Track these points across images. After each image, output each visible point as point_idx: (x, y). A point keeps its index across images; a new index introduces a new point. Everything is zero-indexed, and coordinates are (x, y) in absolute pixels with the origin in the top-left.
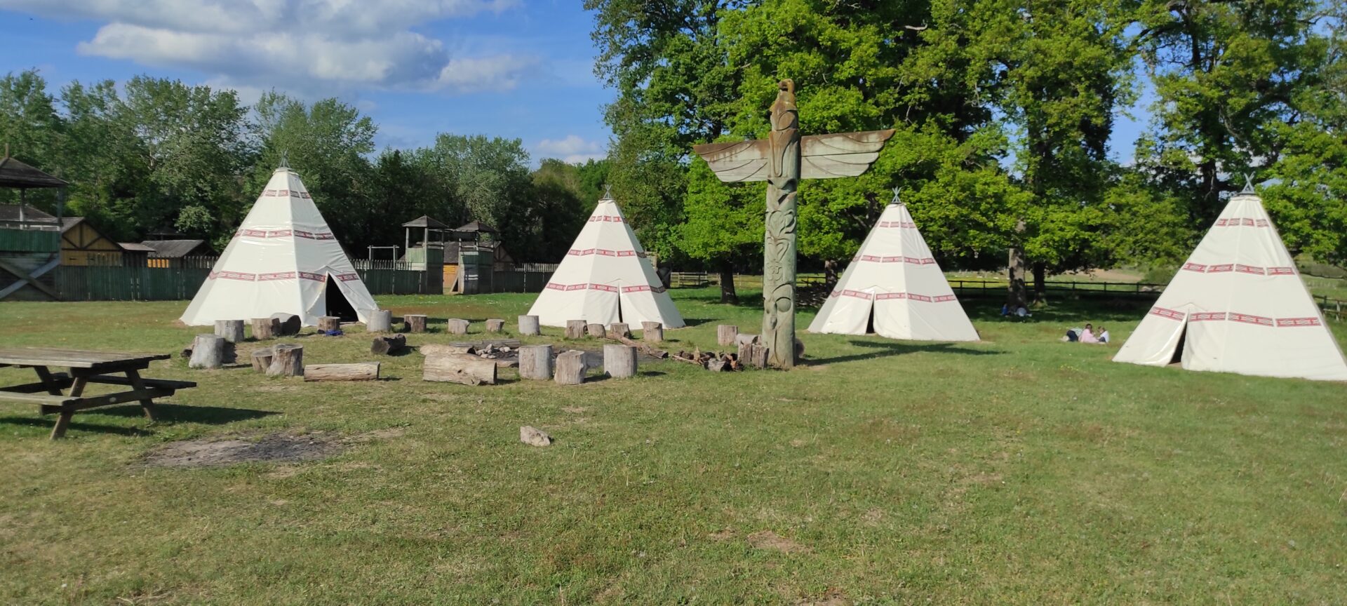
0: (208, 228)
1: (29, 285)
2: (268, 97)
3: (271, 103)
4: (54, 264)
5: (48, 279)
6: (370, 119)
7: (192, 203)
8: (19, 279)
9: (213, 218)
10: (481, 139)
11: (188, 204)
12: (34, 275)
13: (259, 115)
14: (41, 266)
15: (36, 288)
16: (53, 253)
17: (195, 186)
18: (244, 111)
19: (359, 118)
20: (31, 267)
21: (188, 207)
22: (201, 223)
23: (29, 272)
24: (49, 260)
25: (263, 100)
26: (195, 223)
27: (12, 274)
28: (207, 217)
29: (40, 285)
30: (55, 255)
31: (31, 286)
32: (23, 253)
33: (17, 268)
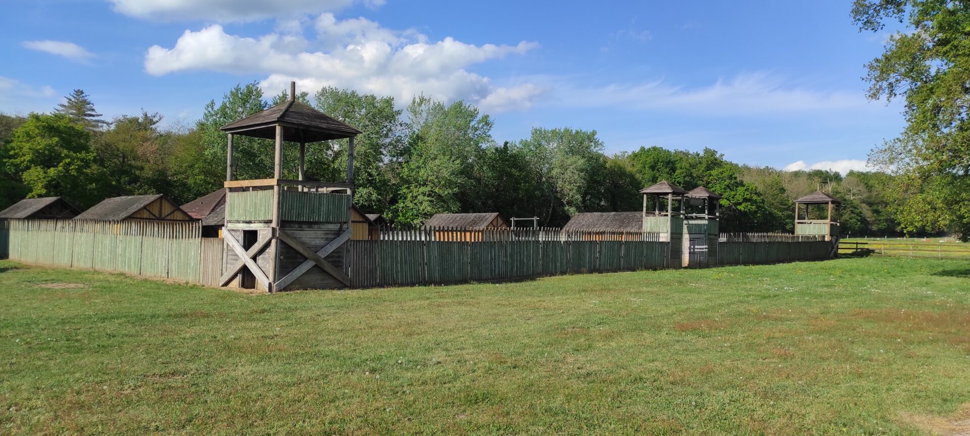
0: (375, 205)
1: (316, 266)
2: (418, 100)
3: (420, 105)
4: (343, 239)
5: (336, 259)
6: (488, 116)
7: (364, 186)
8: (306, 259)
9: (379, 197)
10: (566, 130)
11: (360, 186)
12: (322, 254)
13: (411, 116)
14: (329, 241)
15: (322, 271)
16: (342, 223)
17: (366, 172)
18: (399, 113)
19: (479, 117)
20: (319, 242)
21: (361, 189)
22: (371, 200)
23: (317, 249)
24: (338, 233)
25: (414, 102)
26: (366, 201)
27: (298, 252)
28: (374, 196)
29: (328, 267)
30: (345, 226)
31: (318, 268)
32: (310, 224)
33: (303, 244)
